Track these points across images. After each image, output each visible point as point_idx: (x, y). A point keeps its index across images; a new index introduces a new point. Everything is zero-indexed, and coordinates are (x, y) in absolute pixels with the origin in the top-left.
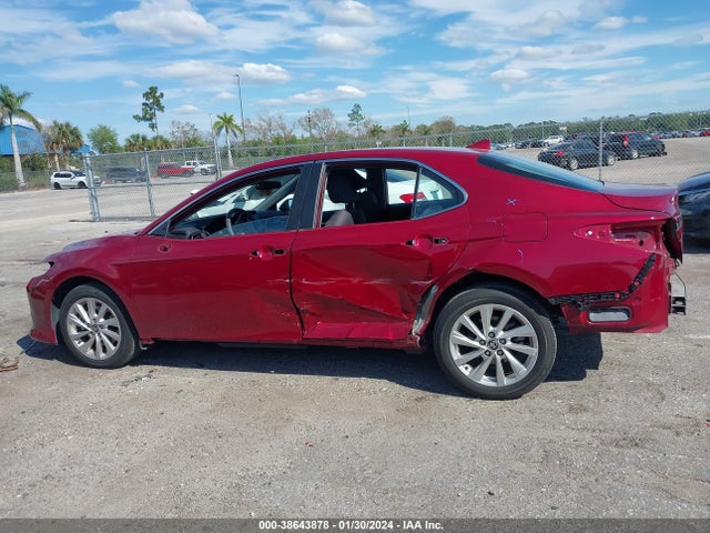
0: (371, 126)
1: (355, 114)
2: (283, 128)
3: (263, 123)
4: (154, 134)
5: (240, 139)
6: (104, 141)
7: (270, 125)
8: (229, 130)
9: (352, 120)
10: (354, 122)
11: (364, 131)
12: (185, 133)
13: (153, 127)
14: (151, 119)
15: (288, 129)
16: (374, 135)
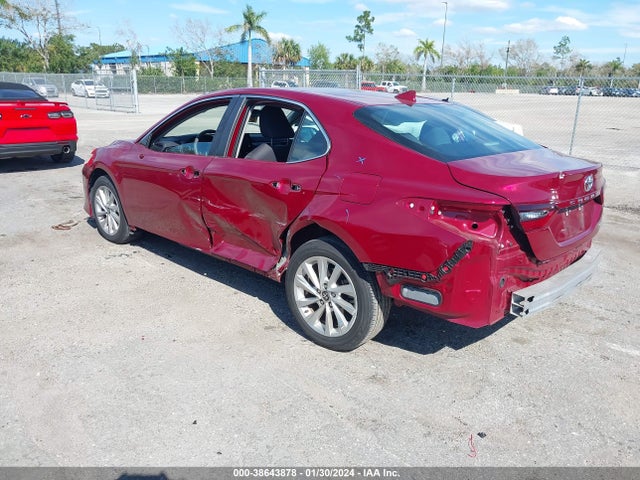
0: (577, 61)
1: (562, 48)
2: (481, 57)
3: (461, 50)
4: (360, 54)
5: (437, 64)
6: (319, 57)
7: (468, 53)
8: (428, 54)
9: (558, 52)
10: (560, 55)
11: (568, 64)
12: (388, 55)
13: (361, 47)
14: (360, 40)
15: (487, 58)
16: (578, 70)
